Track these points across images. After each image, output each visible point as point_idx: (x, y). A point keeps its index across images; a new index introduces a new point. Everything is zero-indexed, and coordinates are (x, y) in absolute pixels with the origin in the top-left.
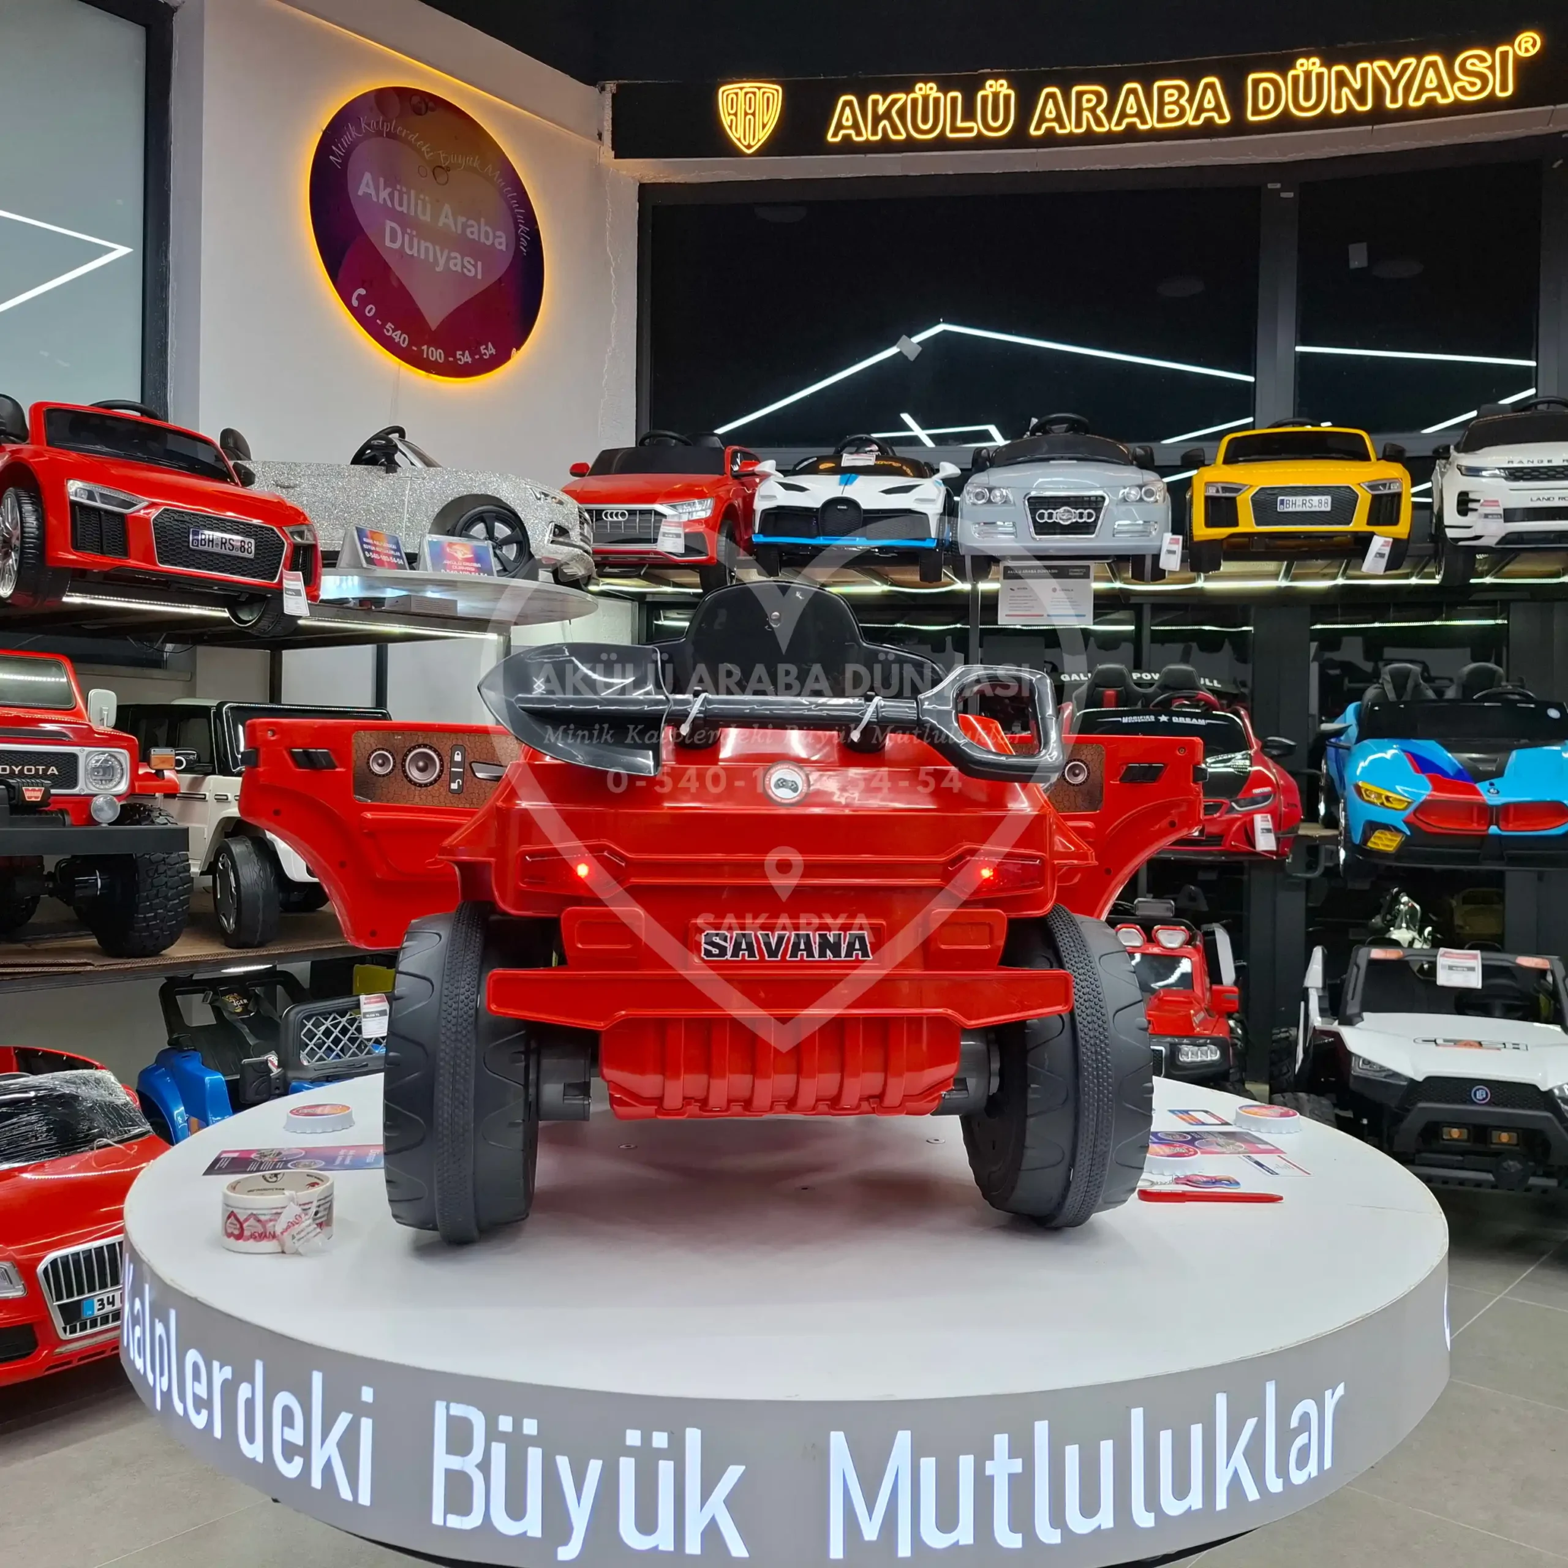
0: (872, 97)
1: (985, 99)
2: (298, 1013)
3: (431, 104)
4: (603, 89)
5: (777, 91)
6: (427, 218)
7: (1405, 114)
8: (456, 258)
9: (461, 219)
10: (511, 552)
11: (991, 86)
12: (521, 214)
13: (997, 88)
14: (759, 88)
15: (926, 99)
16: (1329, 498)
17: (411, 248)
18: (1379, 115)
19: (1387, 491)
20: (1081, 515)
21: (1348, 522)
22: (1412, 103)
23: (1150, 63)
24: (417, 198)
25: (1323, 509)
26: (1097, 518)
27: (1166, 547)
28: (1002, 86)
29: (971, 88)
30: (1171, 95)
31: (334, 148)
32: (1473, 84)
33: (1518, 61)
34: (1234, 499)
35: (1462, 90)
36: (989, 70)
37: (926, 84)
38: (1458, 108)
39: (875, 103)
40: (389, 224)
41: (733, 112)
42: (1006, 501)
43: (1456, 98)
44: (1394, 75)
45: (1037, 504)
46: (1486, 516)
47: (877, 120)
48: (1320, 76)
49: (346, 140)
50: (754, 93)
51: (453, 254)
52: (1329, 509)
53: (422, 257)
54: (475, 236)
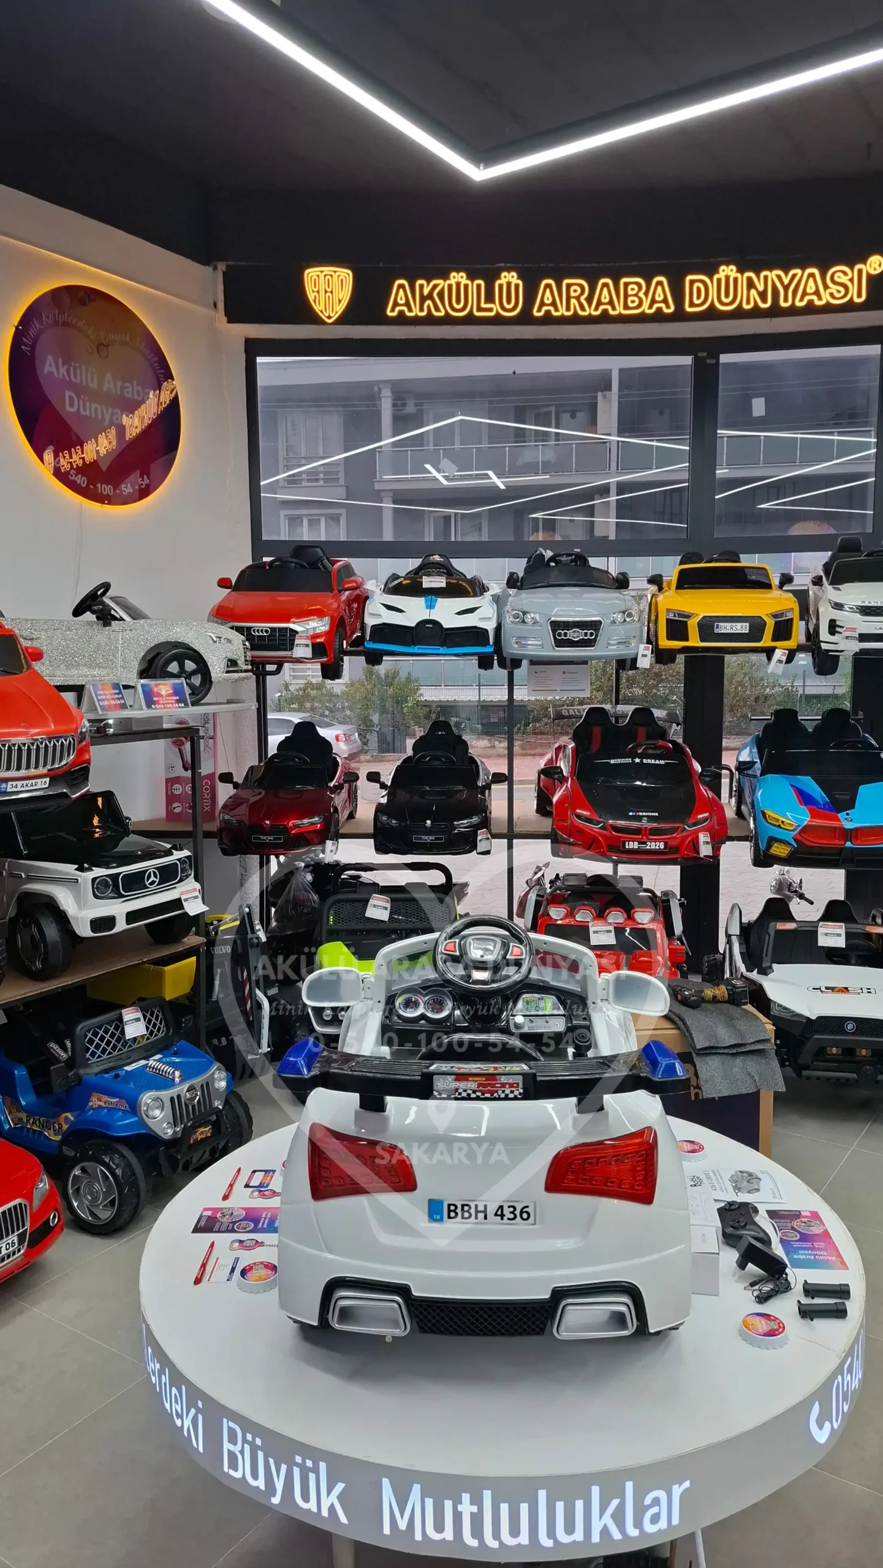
0: (419, 282)
1: (501, 286)
2: (82, 1029)
3: (92, 296)
4: (215, 268)
5: (348, 274)
6: (94, 385)
7: (793, 311)
8: (117, 414)
9: (119, 383)
10: (197, 680)
11: (505, 277)
12: (161, 373)
13: (509, 278)
14: (335, 272)
15: (458, 284)
16: (748, 624)
17: (85, 410)
18: (775, 311)
19: (784, 618)
20: (586, 634)
21: (760, 640)
22: (798, 304)
23: (618, 264)
24: (87, 370)
25: (744, 632)
26: (597, 636)
27: (641, 652)
28: (513, 277)
29: (490, 278)
30: (633, 289)
31: (24, 339)
32: (839, 292)
33: (869, 275)
34: (686, 622)
35: (832, 295)
36: (503, 265)
37: (458, 273)
38: (828, 309)
39: (421, 286)
40: (68, 393)
41: (316, 290)
42: (535, 623)
43: (828, 302)
44: (786, 281)
45: (556, 626)
46: (847, 638)
47: (423, 299)
48: (736, 279)
49: (32, 333)
50: (331, 276)
51: (117, 410)
52: (747, 632)
53: (93, 415)
54: (130, 395)
